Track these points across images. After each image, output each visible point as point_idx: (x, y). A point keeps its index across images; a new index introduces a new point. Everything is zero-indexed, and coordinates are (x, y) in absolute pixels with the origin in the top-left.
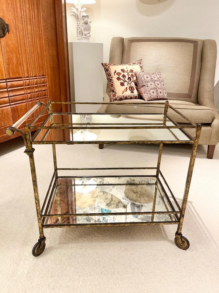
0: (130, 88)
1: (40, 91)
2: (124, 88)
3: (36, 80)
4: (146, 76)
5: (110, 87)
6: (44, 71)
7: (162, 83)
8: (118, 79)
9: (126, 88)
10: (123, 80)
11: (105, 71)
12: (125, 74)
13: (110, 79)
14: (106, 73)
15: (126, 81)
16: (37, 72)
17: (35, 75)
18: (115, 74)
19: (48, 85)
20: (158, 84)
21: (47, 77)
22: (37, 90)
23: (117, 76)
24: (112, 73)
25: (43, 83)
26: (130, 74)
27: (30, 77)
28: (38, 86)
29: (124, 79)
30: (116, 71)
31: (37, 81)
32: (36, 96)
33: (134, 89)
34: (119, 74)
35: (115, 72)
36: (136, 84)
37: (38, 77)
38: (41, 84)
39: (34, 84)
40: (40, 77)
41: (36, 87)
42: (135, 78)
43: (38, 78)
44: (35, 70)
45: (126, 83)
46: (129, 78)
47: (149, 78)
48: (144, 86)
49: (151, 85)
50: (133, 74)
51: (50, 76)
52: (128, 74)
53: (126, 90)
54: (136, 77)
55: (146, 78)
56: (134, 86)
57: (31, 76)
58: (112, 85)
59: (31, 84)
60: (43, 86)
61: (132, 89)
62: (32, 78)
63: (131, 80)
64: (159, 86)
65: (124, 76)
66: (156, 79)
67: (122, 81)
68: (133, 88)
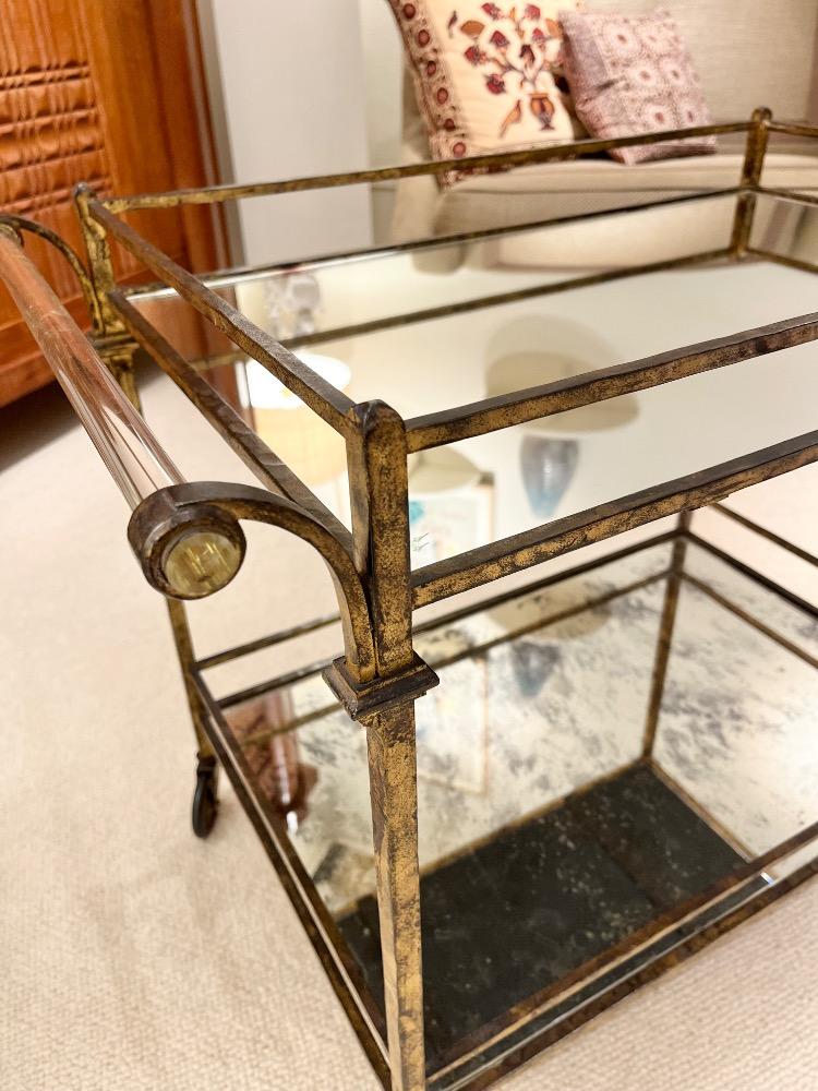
0: (536, 105)
1: (67, 154)
2: (505, 102)
3: (38, 91)
4: (613, 32)
5: (433, 103)
6: (78, 37)
7: (690, 70)
8: (473, 55)
9: (518, 106)
10: (495, 60)
11: (399, 21)
12: (506, 27)
13: (431, 63)
14: (401, 29)
15: (509, 67)
16: (41, 45)
17: (35, 62)
18: (456, 28)
19: (103, 120)
20: (676, 74)
21: (93, 74)
22: (50, 147)
23: (464, 42)
24: (438, 25)
25: (80, 106)
26: (529, 26)
27: (9, 74)
28: (57, 125)
29: (503, 54)
30: (455, 12)
31: (46, 97)
32: (52, 182)
33: (553, 110)
34: (472, 28)
35: (453, 20)
36: (562, 83)
37: (49, 75)
38: (66, 110)
39: (34, 113)
40: (58, 74)
41: (47, 128)
42: (554, 46)
43: (51, 81)
44: (27, 32)
45: (511, 80)
46: (526, 50)
47: (632, 44)
48: (608, 85)
49: (645, 76)
50: (543, 26)
51: (108, 68)
52: (520, 32)
53: (516, 113)
54: (566, 39)
55: (616, 43)
56: (554, 94)
57: (10, 65)
58: (443, 95)
59: (15, 115)
60: (83, 122)
61: (543, 109)
62: (18, 79)
63: (533, 58)
64: (681, 83)
65: (499, 39)
66: (659, 47)
67: (490, 69)
68: (546, 104)
